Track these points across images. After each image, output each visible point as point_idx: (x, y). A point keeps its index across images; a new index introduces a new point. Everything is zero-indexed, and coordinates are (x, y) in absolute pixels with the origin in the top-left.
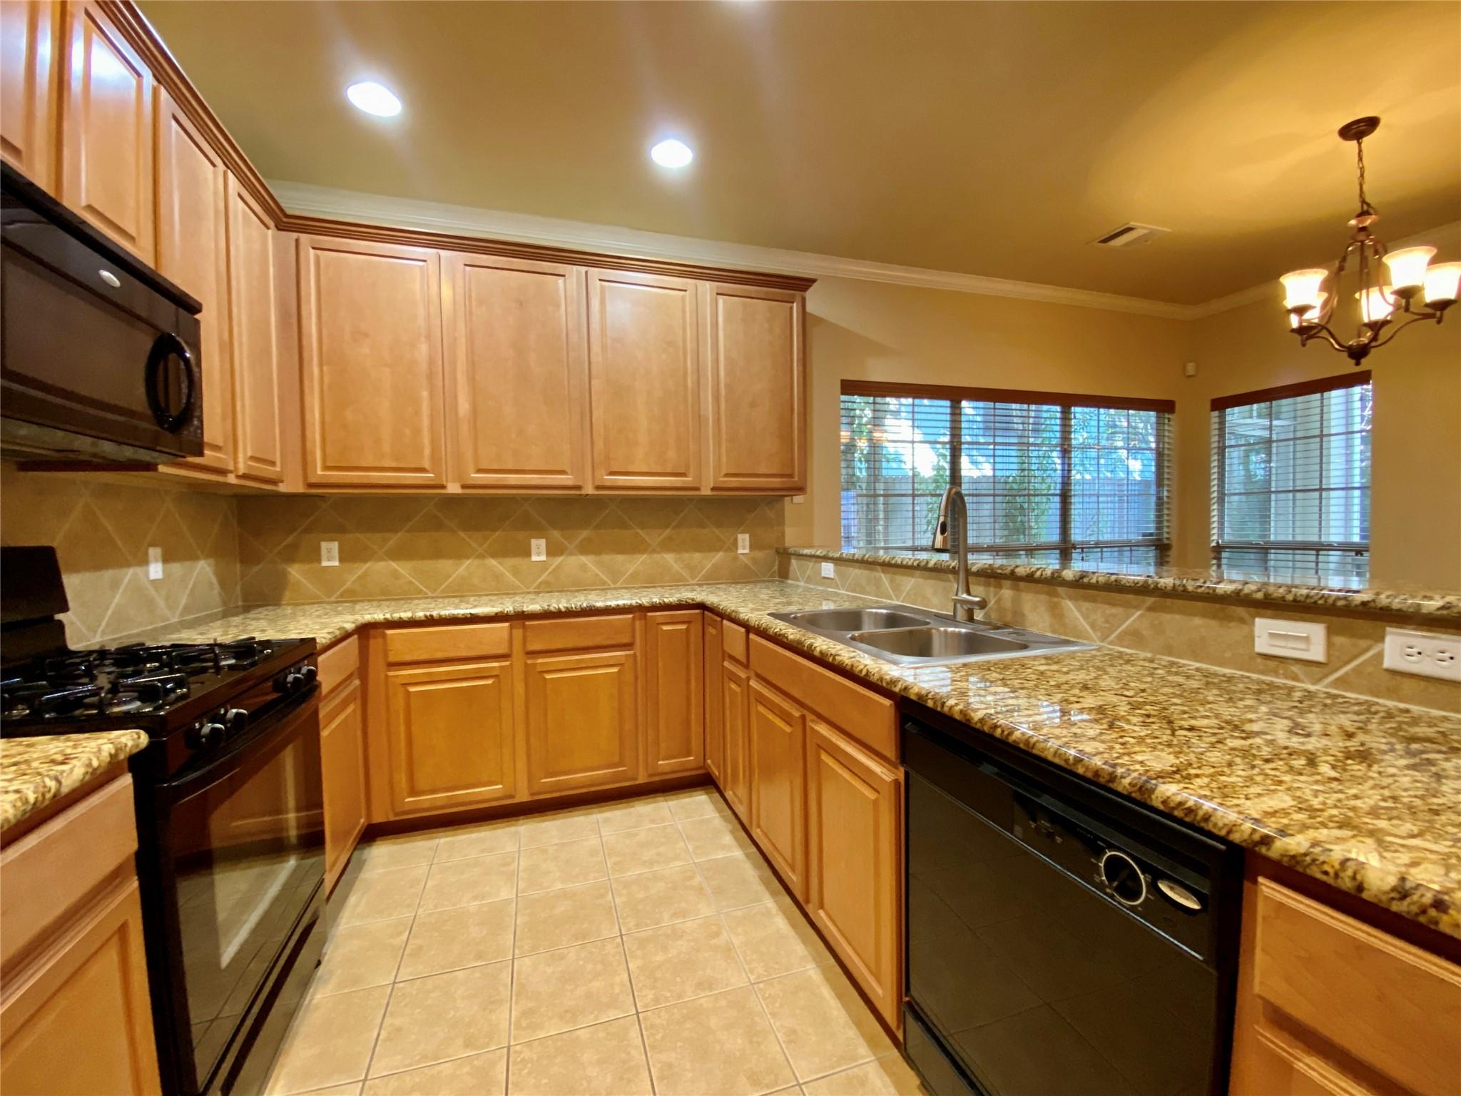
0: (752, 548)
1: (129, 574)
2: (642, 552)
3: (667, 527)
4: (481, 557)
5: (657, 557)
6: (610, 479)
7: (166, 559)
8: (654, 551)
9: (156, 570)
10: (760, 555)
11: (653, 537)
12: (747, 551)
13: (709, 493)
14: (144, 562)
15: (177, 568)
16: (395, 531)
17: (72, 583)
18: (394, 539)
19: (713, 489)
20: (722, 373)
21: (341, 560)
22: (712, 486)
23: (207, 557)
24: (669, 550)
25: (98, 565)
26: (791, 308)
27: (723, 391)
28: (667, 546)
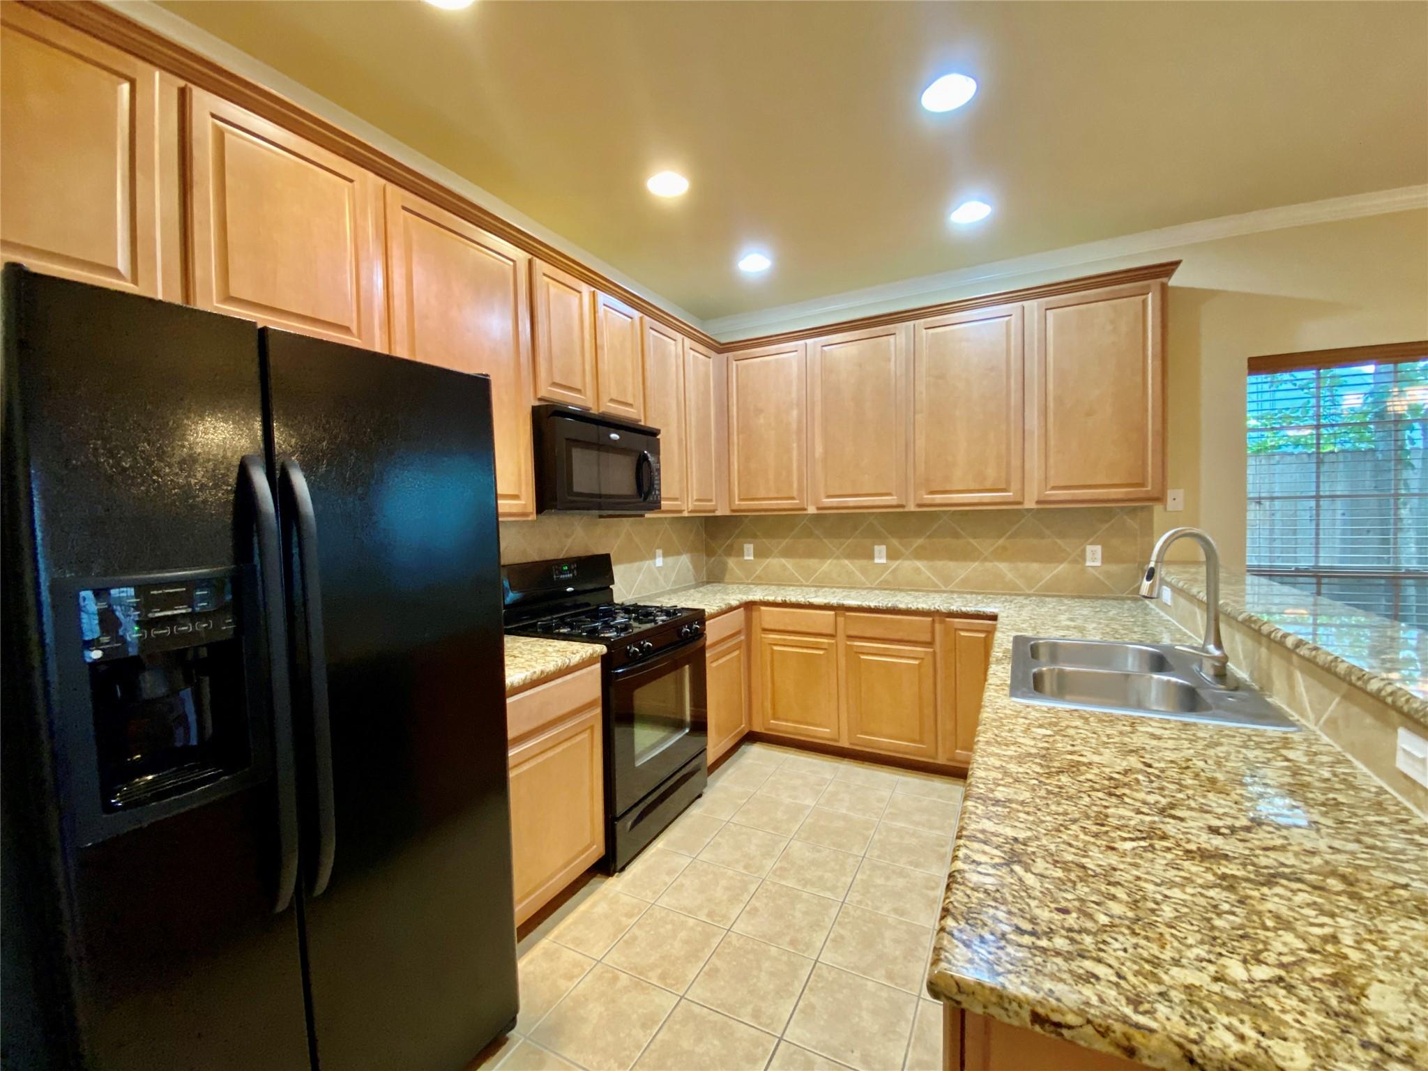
0: (1105, 559)
1: (646, 564)
2: (974, 560)
3: (999, 537)
4: (838, 558)
5: (988, 565)
6: (928, 498)
7: (665, 555)
8: (986, 559)
9: (659, 561)
10: (1114, 568)
11: (986, 545)
12: (1098, 564)
13: (1034, 506)
14: (654, 557)
15: (670, 560)
16: (784, 538)
17: (617, 570)
18: (785, 543)
19: (1038, 502)
20: (1051, 386)
21: (755, 556)
22: (1036, 500)
23: (687, 552)
24: (1004, 560)
25: (632, 560)
26: (1144, 302)
27: (1051, 404)
28: (1000, 555)
